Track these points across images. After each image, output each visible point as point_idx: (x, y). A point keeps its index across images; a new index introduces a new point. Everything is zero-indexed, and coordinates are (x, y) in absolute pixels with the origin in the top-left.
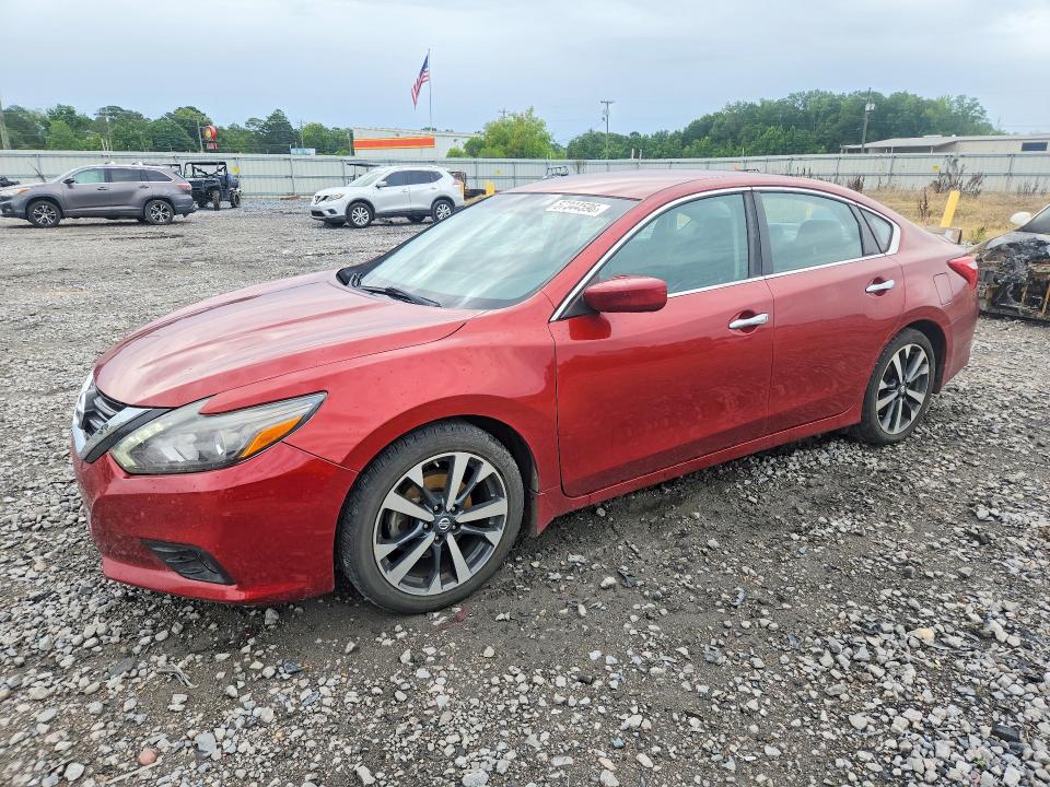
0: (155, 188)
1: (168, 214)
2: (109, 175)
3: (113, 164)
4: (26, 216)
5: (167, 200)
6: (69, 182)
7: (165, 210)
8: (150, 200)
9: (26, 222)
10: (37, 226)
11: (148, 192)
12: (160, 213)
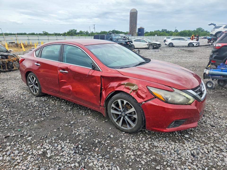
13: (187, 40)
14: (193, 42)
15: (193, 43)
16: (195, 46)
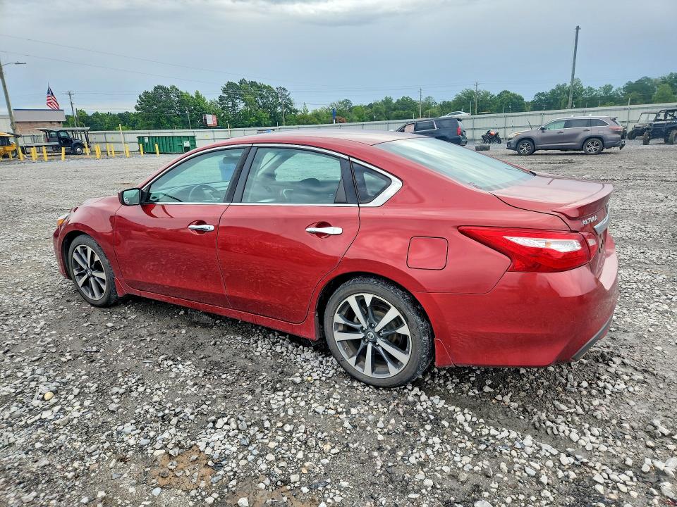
0: (594, 131)
1: (598, 148)
2: (568, 124)
3: (572, 117)
4: (515, 149)
5: (600, 138)
6: (543, 129)
7: (597, 145)
8: (587, 139)
9: (516, 152)
10: (520, 154)
11: (588, 134)
12: (593, 147)
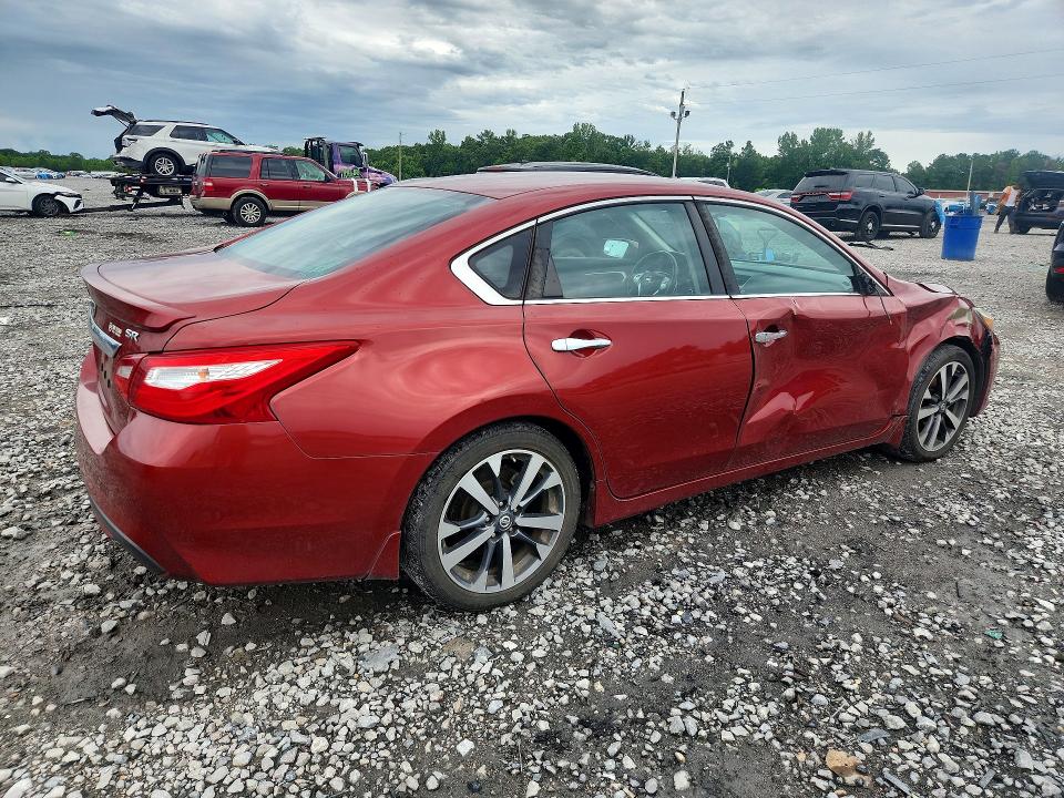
13: (17, 182)
14: (58, 193)
15: (58, 197)
16: (71, 209)
